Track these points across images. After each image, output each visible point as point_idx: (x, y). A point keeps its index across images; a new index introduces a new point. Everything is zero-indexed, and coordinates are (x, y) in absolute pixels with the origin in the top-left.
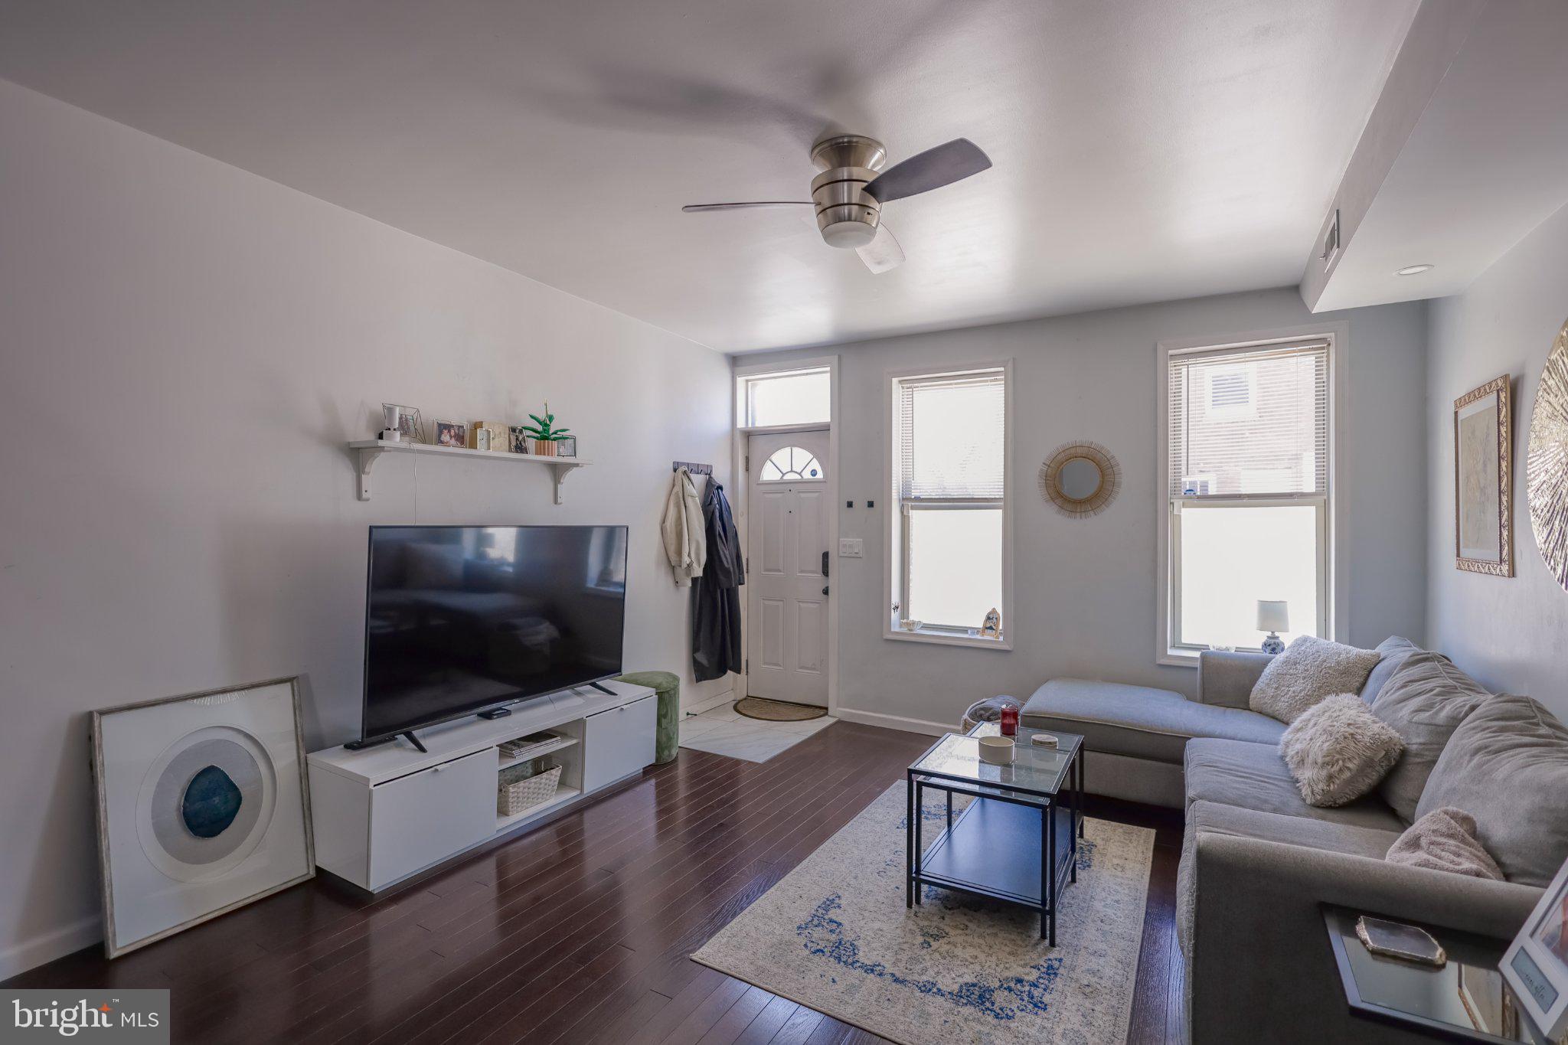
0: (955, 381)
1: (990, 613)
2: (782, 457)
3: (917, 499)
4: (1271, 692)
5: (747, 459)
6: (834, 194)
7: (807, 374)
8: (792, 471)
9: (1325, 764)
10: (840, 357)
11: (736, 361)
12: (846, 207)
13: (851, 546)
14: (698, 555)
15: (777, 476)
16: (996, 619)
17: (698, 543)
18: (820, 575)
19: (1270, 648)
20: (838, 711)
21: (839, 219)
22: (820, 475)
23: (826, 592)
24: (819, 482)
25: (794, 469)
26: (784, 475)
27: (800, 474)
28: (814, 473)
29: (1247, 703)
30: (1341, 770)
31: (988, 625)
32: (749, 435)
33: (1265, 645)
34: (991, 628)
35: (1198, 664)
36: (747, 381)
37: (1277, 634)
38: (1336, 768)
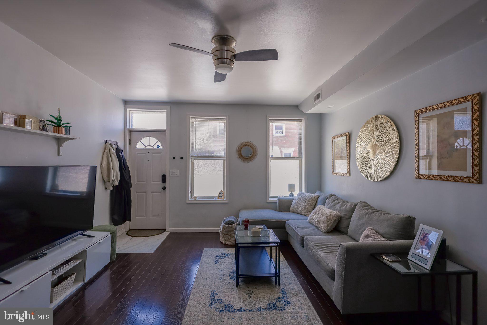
0: (209, 120)
1: (220, 192)
2: (145, 140)
3: (196, 156)
4: (296, 207)
5: (130, 140)
6: (222, 54)
7: (156, 111)
8: (149, 145)
9: (326, 223)
10: (170, 107)
11: (127, 103)
12: (225, 59)
13: (174, 172)
14: (117, 177)
15: (143, 147)
16: (223, 193)
17: (117, 172)
18: (161, 183)
19: (291, 196)
20: (170, 229)
21: (223, 63)
22: (161, 147)
23: (164, 188)
24: (160, 150)
25: (150, 145)
26: (146, 147)
27: (153, 147)
28: (158, 146)
29: (289, 210)
30: (330, 223)
31: (220, 196)
32: (131, 131)
33: (290, 195)
34: (221, 196)
35: (277, 202)
36: (130, 111)
37: (292, 192)
38: (329, 223)
